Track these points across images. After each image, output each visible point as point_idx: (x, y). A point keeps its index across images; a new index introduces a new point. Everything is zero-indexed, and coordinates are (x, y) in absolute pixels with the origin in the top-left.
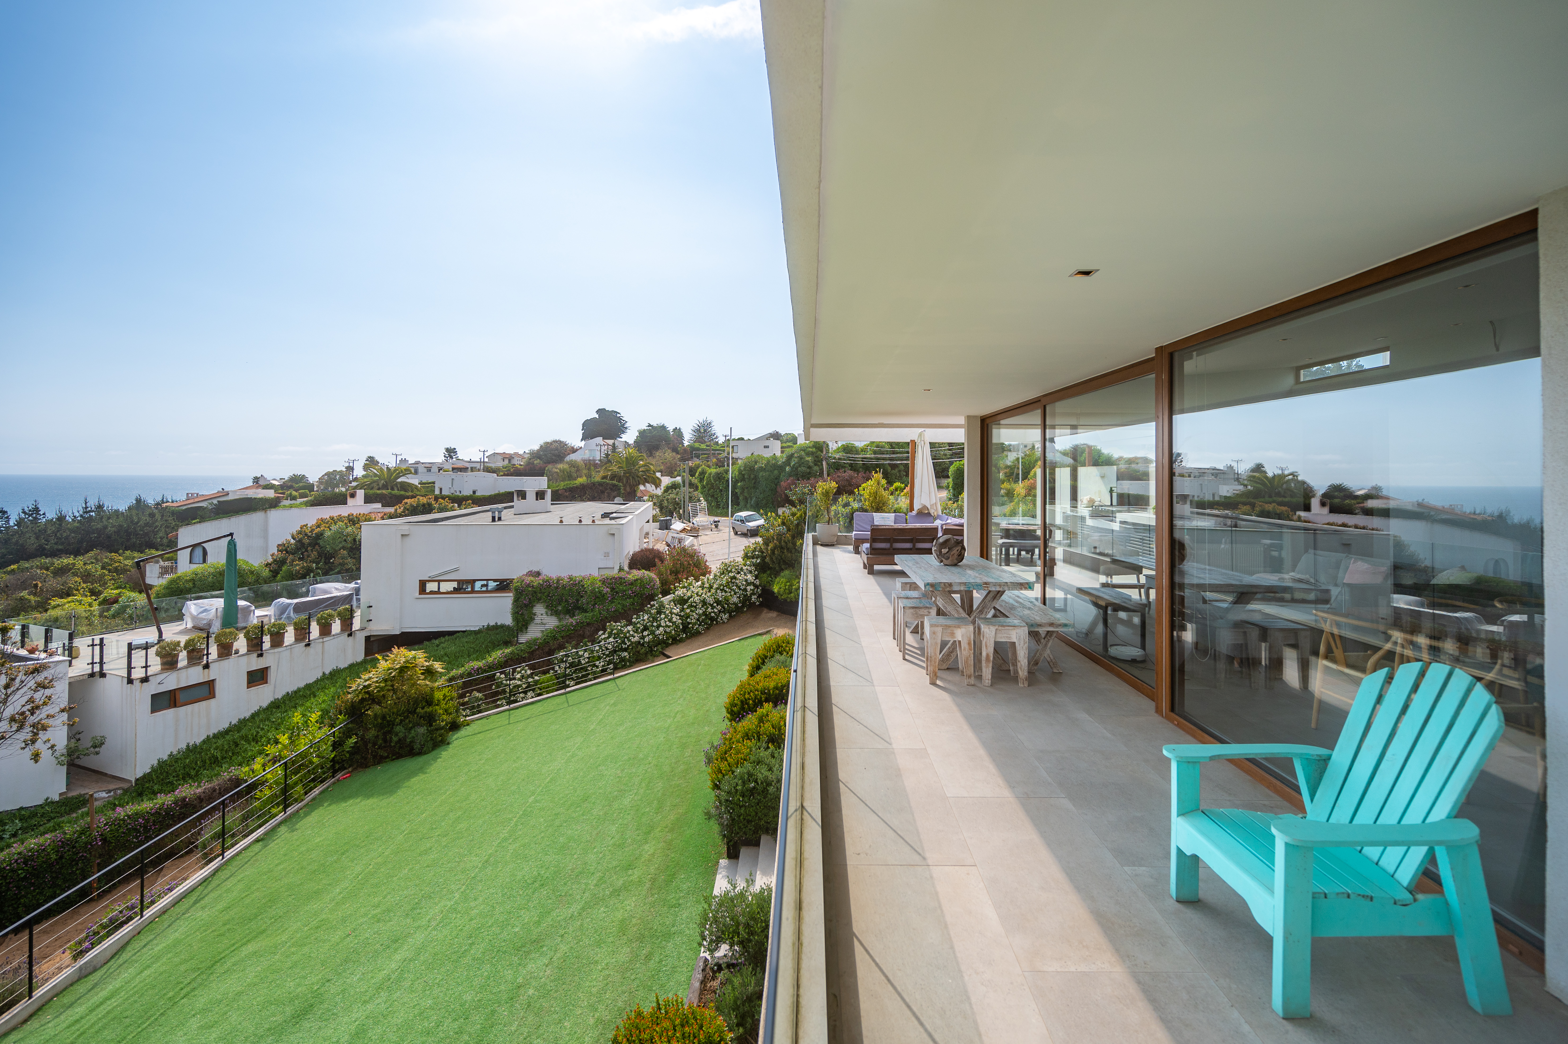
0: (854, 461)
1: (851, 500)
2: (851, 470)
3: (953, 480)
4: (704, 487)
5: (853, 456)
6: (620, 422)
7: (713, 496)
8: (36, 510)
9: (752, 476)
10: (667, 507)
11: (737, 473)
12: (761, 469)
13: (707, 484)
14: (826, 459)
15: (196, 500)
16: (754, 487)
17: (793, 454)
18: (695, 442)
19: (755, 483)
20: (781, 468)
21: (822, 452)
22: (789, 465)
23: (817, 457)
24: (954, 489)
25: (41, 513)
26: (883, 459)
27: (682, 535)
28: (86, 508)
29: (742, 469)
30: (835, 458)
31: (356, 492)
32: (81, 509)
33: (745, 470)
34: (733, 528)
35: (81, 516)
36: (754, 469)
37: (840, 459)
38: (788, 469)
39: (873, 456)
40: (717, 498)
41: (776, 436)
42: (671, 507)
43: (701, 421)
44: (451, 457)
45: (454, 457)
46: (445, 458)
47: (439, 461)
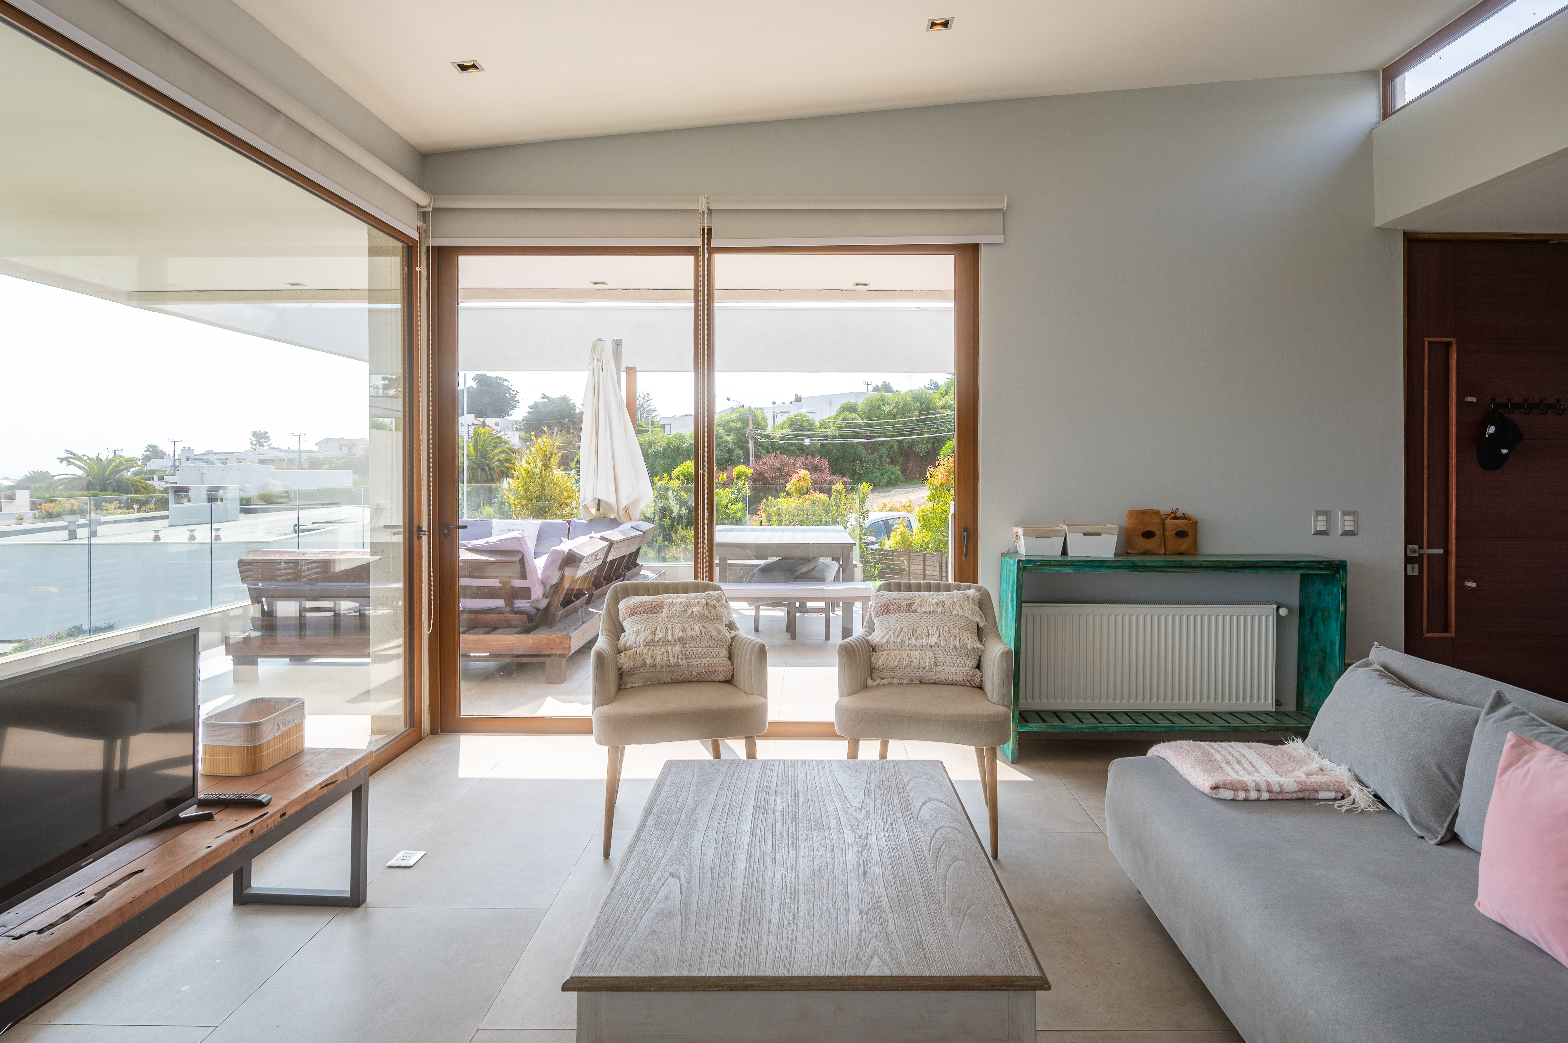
6: (510, 394)
14: (754, 438)
30: (768, 437)
31: (14, 494)
44: (261, 445)
45: (265, 444)
46: (250, 446)
47: (242, 450)
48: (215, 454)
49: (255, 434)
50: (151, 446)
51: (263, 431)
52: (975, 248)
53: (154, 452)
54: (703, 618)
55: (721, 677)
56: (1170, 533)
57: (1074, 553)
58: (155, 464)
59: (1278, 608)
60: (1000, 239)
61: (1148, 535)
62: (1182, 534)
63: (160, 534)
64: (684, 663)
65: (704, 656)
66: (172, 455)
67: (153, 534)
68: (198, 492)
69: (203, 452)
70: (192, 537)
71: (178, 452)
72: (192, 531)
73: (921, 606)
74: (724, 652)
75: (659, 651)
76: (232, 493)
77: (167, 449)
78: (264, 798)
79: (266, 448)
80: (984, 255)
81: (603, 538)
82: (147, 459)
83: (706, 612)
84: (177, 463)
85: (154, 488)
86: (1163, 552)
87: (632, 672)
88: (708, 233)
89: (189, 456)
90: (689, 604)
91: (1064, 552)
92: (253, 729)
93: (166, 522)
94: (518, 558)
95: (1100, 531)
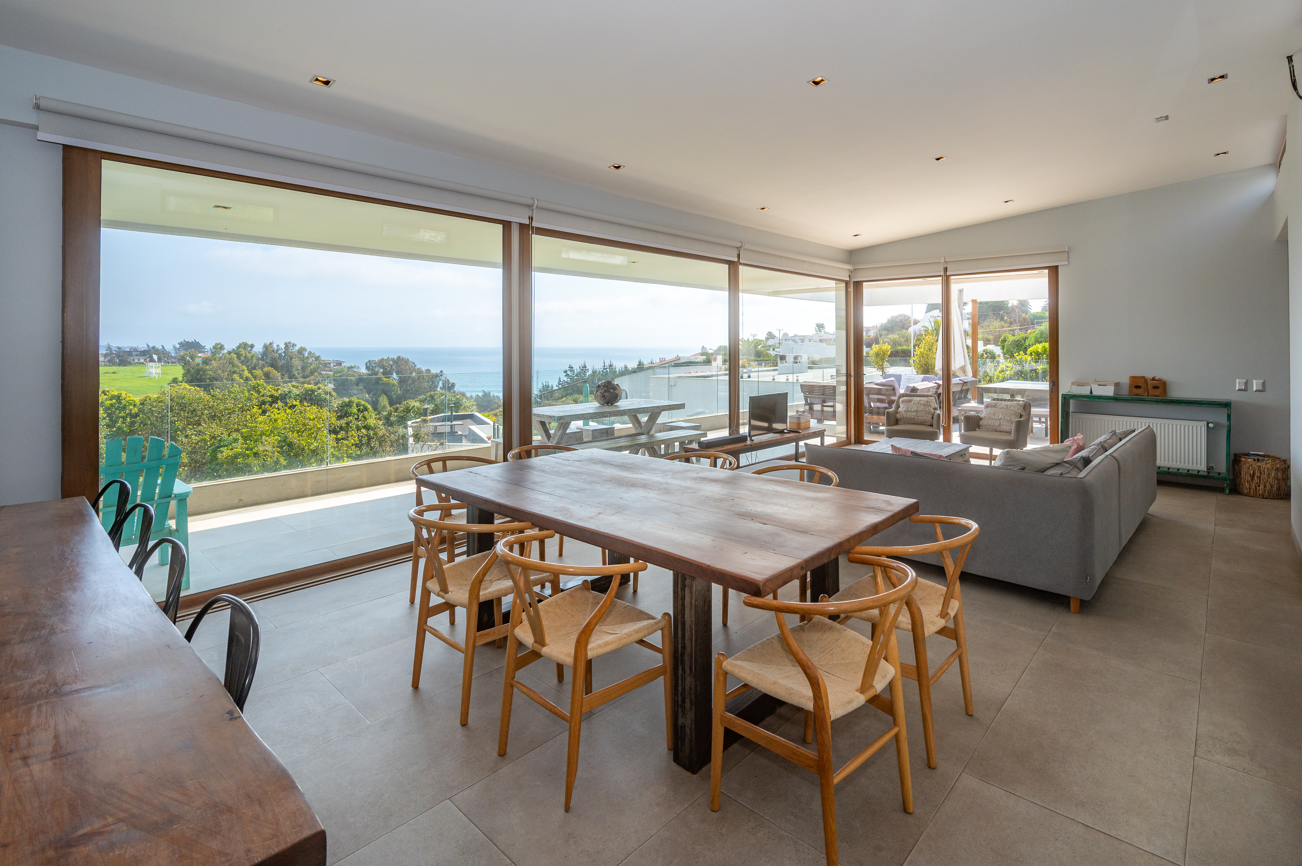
8: (585, 367)
15: (664, 362)
25: (587, 368)
28: (605, 366)
31: (716, 357)
32: (602, 367)
35: (602, 371)
44: (821, 331)
45: (822, 331)
46: (815, 332)
47: (811, 334)
48: (798, 336)
49: (818, 325)
50: (769, 332)
51: (821, 323)
52: (1057, 267)
53: (770, 336)
54: (924, 405)
55: (928, 424)
56: (1150, 387)
57: (1094, 393)
58: (771, 342)
59: (1208, 423)
60: (1067, 263)
61: (1138, 387)
62: (1156, 387)
63: (775, 377)
64: (916, 418)
65: (923, 416)
66: (778, 337)
67: (772, 377)
68: (790, 359)
69: (793, 335)
70: (787, 379)
71: (781, 335)
72: (787, 376)
73: (999, 406)
74: (930, 416)
75: (908, 414)
76: (804, 359)
77: (776, 334)
78: (800, 431)
79: (823, 333)
80: (1060, 270)
81: (936, 383)
82: (767, 339)
83: (926, 403)
84: (781, 342)
85: (771, 355)
86: (1147, 395)
87: (900, 419)
88: (946, 269)
89: (786, 337)
90: (920, 401)
91: (1091, 392)
92: (799, 418)
93: (777, 372)
94: (892, 388)
95: (1106, 384)
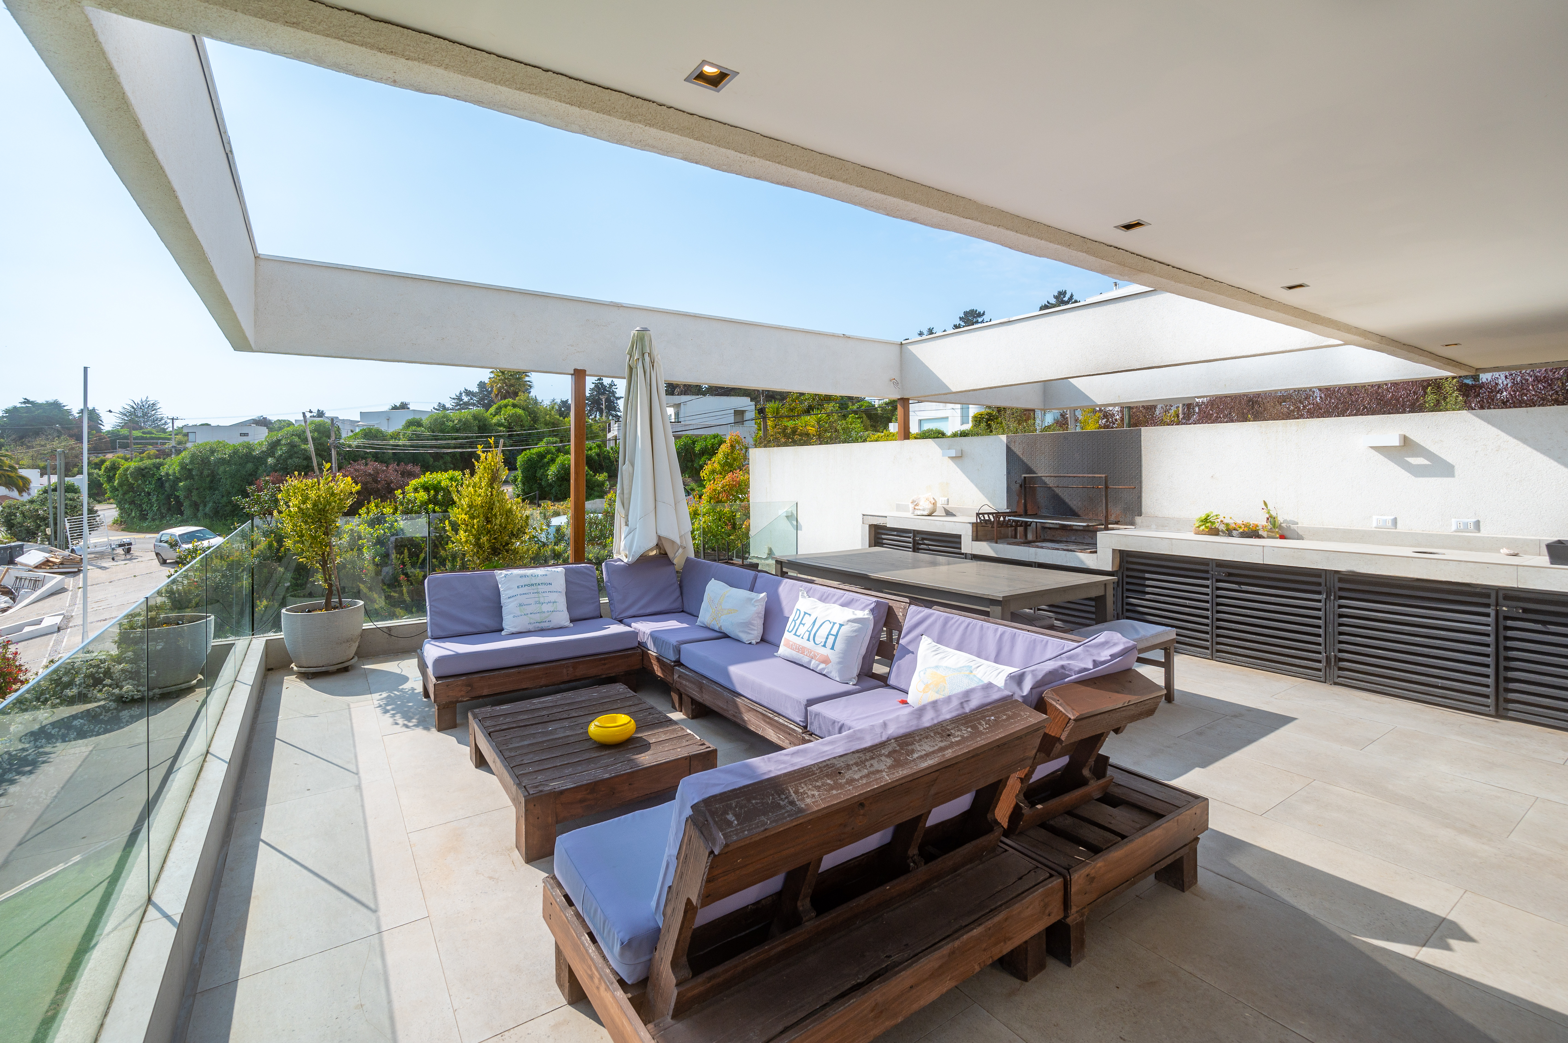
0: (380, 449)
1: (388, 510)
2: (375, 461)
3: (522, 472)
4: (114, 489)
5: (379, 442)
7: (132, 502)
9: (206, 472)
10: (21, 525)
11: (177, 468)
12: (222, 461)
13: (121, 484)
14: (336, 447)
16: (210, 488)
17: (280, 440)
18: (122, 427)
19: (212, 482)
20: (260, 460)
21: (329, 437)
22: (273, 456)
23: (321, 444)
24: (524, 484)
26: (423, 447)
27: (41, 573)
29: (187, 461)
30: (350, 446)
33: (192, 462)
34: (157, 554)
36: (209, 461)
37: (357, 447)
38: (270, 460)
39: (408, 443)
40: (140, 505)
41: (263, 422)
42: (29, 524)
43: (138, 401)
